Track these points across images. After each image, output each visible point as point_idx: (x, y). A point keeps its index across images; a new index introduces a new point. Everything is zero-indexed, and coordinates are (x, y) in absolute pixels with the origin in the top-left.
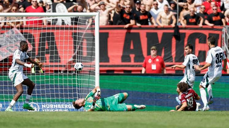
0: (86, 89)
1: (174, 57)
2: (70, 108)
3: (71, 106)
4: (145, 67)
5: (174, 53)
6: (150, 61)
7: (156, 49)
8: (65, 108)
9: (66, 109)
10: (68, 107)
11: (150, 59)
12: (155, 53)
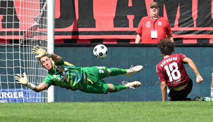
0: (34, 68)
1: (195, 19)
2: (9, 97)
3: (12, 95)
4: (141, 35)
5: (195, 13)
6: (148, 25)
7: (158, 5)
8: (3, 97)
9: (4, 99)
10: (7, 96)
11: (148, 22)
12: (156, 12)
